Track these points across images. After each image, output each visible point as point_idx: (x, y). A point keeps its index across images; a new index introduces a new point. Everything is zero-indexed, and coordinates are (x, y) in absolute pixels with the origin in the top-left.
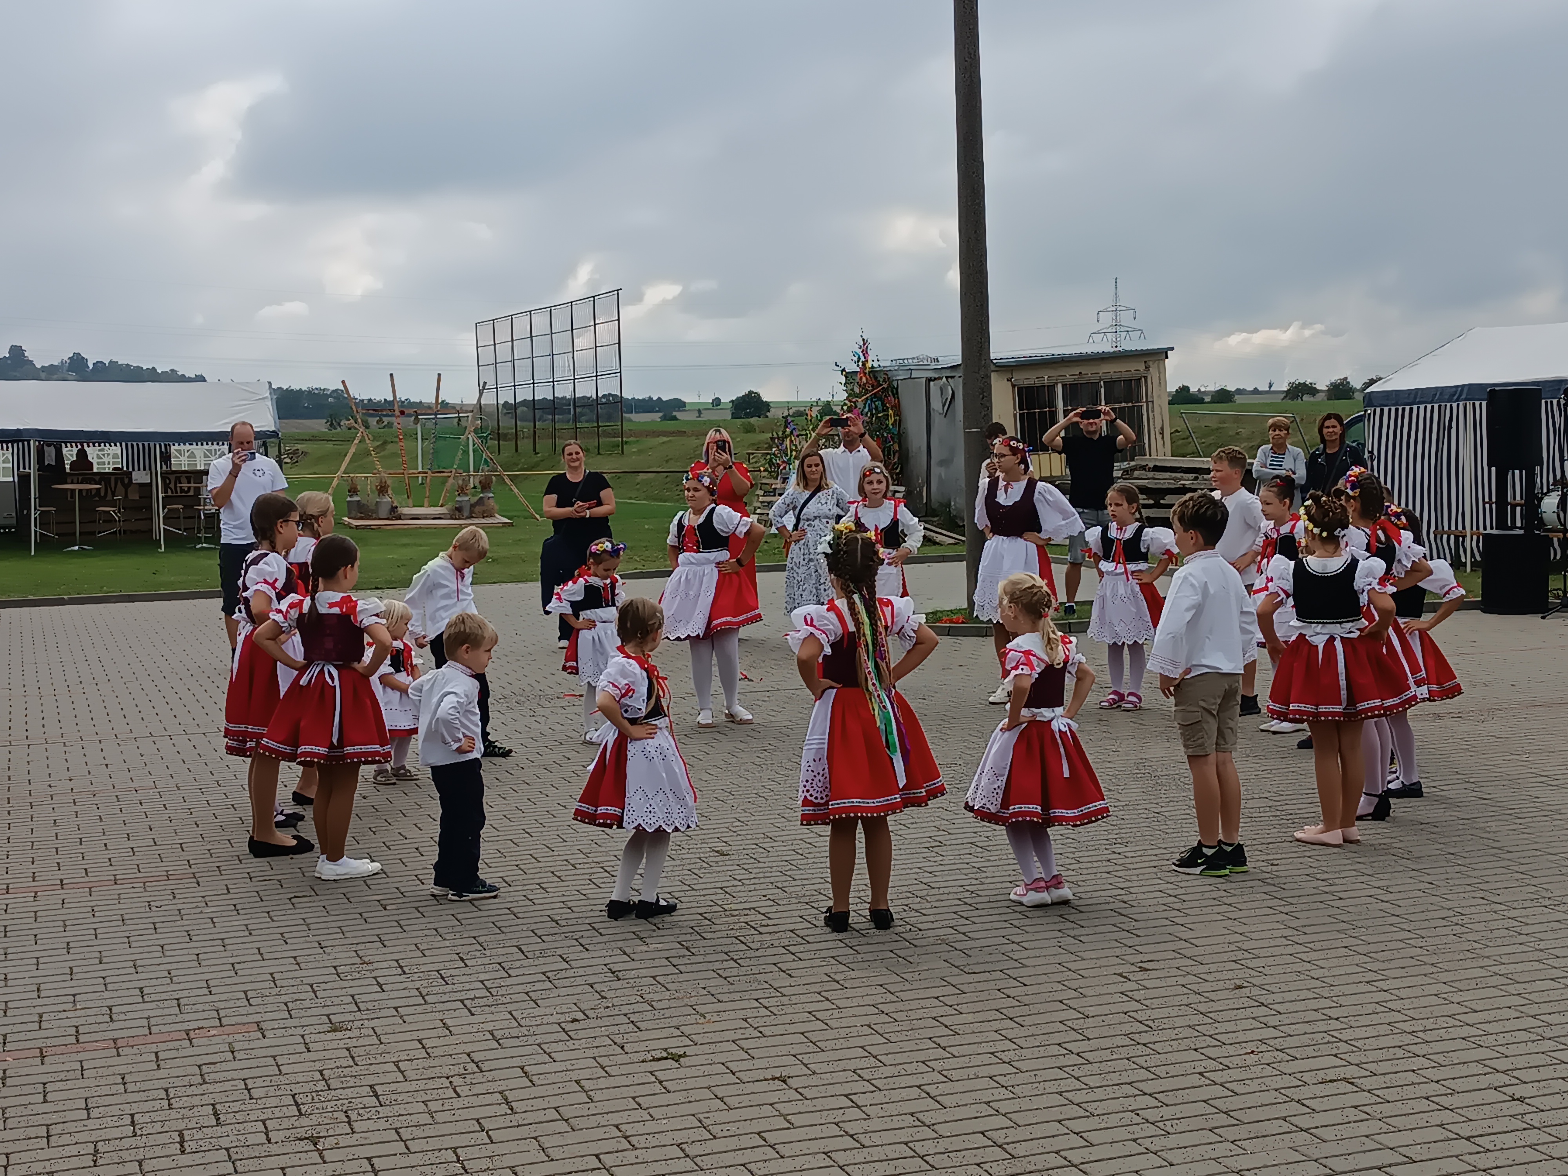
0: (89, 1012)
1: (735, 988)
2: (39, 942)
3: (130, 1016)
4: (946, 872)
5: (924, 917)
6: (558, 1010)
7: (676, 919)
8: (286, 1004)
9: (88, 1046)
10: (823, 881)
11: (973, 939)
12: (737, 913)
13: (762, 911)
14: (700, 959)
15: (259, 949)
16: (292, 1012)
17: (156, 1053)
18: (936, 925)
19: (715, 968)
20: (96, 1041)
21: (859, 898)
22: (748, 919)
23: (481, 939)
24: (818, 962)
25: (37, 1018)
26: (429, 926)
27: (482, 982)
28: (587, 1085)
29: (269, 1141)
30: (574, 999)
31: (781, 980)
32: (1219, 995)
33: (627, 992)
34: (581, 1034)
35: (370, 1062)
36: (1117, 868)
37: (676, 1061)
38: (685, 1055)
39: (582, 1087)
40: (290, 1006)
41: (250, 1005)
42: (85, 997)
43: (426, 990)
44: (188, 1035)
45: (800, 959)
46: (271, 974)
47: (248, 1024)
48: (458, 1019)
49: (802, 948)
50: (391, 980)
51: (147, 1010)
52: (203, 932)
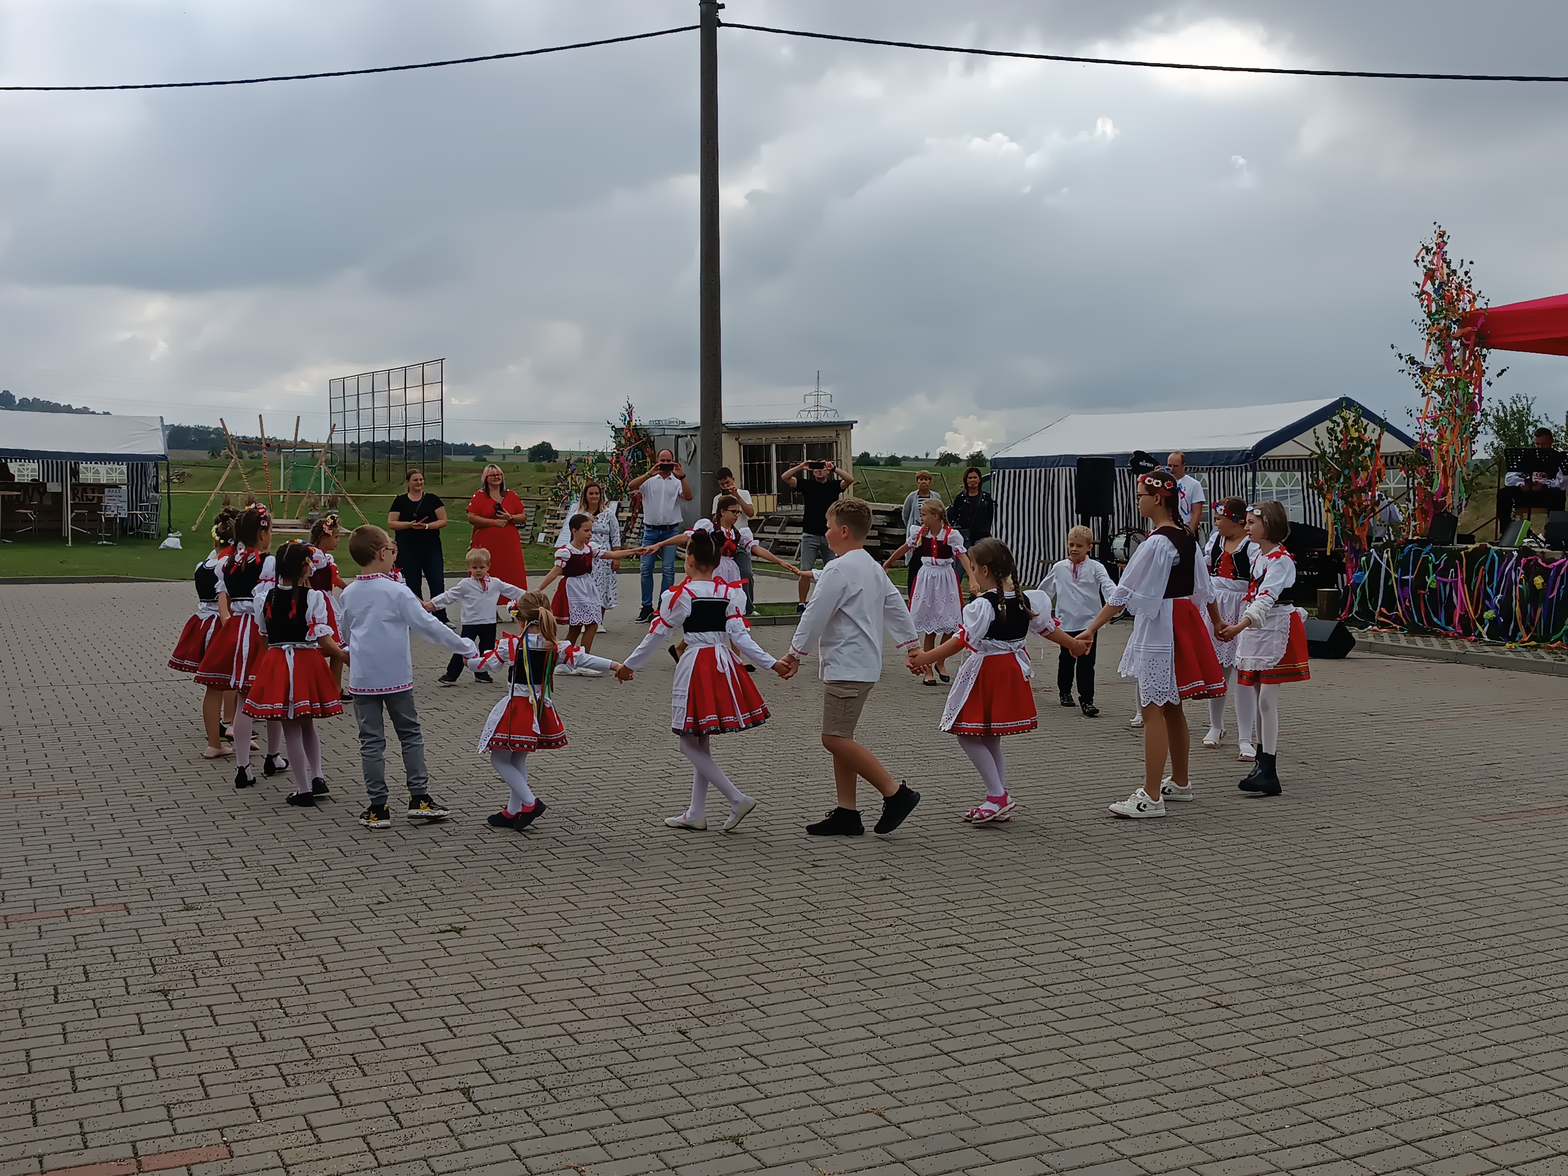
1: (508, 878)
3: (19, 898)
5: (654, 828)
6: (368, 895)
7: (464, 828)
8: (149, 890)
11: (690, 844)
14: (482, 858)
15: (129, 848)
16: (154, 896)
17: (39, 927)
19: (493, 864)
23: (309, 842)
24: (572, 861)
26: (269, 832)
27: (308, 874)
28: (387, 951)
29: (128, 993)
30: (380, 887)
31: (543, 873)
32: (869, 885)
33: (423, 882)
34: (384, 913)
35: (214, 933)
36: (800, 793)
37: (458, 933)
38: (465, 929)
39: (383, 952)
40: (152, 891)
41: (119, 890)
43: (263, 880)
44: (66, 913)
45: (558, 858)
46: (138, 867)
47: (117, 904)
48: (287, 901)
49: (560, 850)
50: (235, 872)
51: (34, 893)
52: (84, 834)
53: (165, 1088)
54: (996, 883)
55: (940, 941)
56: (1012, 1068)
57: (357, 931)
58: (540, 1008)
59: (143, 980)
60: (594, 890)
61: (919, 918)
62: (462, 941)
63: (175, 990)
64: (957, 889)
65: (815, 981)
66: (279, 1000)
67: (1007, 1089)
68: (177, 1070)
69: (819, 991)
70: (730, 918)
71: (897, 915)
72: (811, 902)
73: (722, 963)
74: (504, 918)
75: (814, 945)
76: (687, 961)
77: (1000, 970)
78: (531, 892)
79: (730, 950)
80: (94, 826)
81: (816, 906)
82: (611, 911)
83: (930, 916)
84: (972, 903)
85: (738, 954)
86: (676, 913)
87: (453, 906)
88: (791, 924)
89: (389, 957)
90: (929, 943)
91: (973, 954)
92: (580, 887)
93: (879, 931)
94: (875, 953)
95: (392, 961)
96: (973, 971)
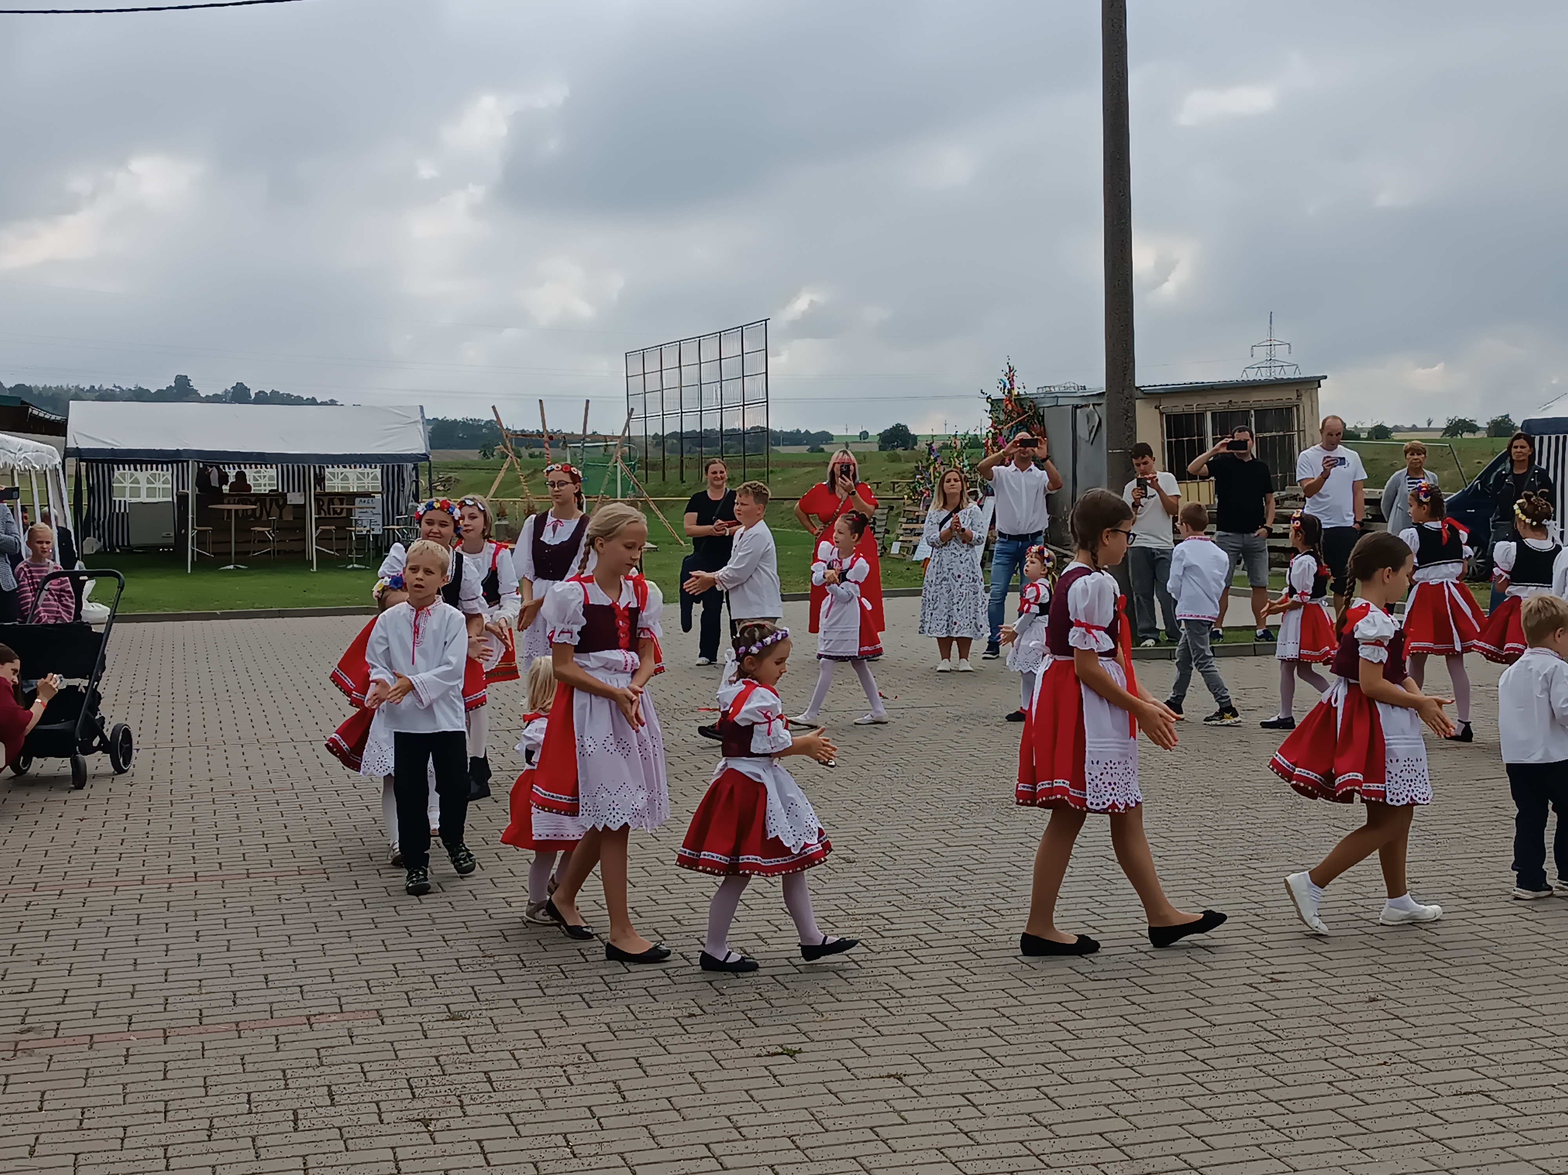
0: (213, 996)
1: (856, 987)
2: (169, 930)
3: (253, 1001)
6: (677, 1006)
8: (406, 993)
9: (211, 1028)
12: (860, 917)
15: (383, 941)
16: (412, 1001)
17: (277, 1036)
19: (836, 969)
20: (219, 1024)
24: (940, 966)
25: (162, 1001)
27: (601, 977)
28: (701, 1077)
29: (382, 1122)
30: (692, 995)
31: (901, 982)
32: (1352, 1007)
33: (745, 990)
34: (697, 1028)
35: (485, 1050)
37: (791, 1057)
38: (800, 1051)
39: (695, 1079)
40: (411, 995)
41: (371, 993)
42: (210, 982)
43: (546, 983)
44: (308, 1020)
45: (922, 963)
46: (394, 965)
47: (368, 1011)
48: (576, 1012)
49: (924, 952)
50: (511, 973)
51: (271, 995)
52: (330, 924)
54: (1538, 1008)
55: (1456, 1087)
57: (662, 1051)
58: (899, 1159)
59: (399, 1105)
60: (970, 1006)
61: (1424, 1054)
62: (797, 1068)
63: (438, 1119)
64: (1480, 1015)
65: (1275, 1136)
66: (565, 1135)
69: (1282, 1150)
70: (1155, 1048)
71: (1394, 1050)
72: (1269, 1029)
73: (1146, 1107)
74: (850, 1040)
75: (1275, 1087)
76: (1097, 1103)
77: (1547, 1128)
78: (886, 1005)
79: (1157, 1090)
80: (342, 913)
81: (1276, 1035)
82: (993, 1034)
83: (1441, 1052)
84: (1503, 1035)
85: (1168, 1096)
86: (1081, 1039)
87: (785, 1022)
88: (1242, 1058)
89: (703, 1085)
90: (1440, 1089)
91: (1505, 1105)
92: (951, 1001)
93: (1368, 1070)
94: (1362, 1101)
95: (708, 1091)
96: (1506, 1129)
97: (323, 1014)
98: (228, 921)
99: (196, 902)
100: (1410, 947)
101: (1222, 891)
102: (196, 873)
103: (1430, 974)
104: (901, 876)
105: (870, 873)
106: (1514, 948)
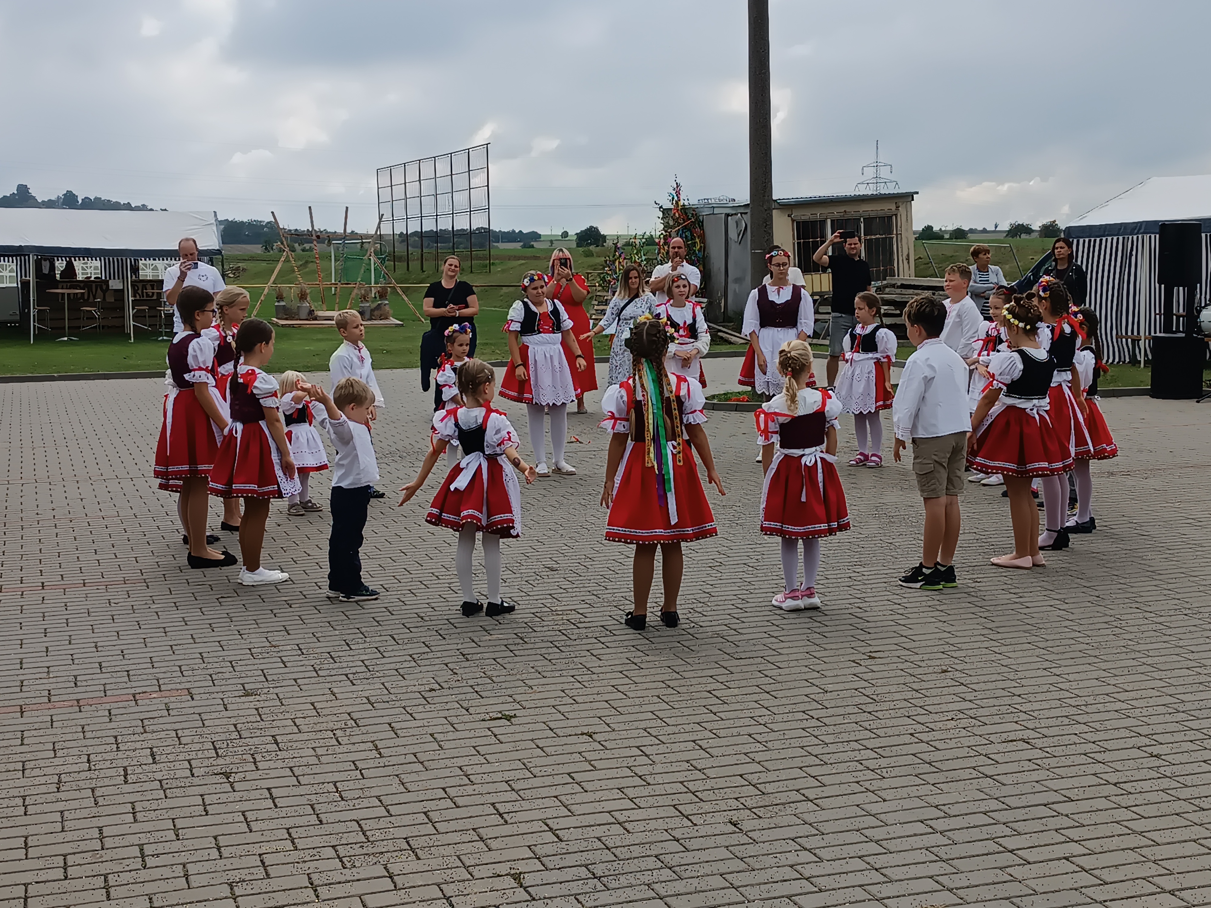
0: (59, 680)
1: (558, 667)
2: (23, 628)
3: (90, 682)
4: (724, 585)
5: (704, 617)
6: (420, 682)
7: (514, 616)
8: (211, 675)
9: (57, 705)
10: (628, 590)
11: (742, 634)
12: (561, 613)
13: (581, 611)
14: (531, 646)
15: (192, 635)
16: (215, 682)
17: (109, 710)
18: (713, 623)
19: (542, 652)
20: (64, 701)
21: (656, 603)
22: (570, 617)
23: (363, 630)
24: (621, 650)
25: (19, 683)
26: (324, 620)
27: (363, 661)
28: (439, 737)
29: (193, 775)
30: (431, 674)
31: (592, 662)
32: (929, 677)
33: (474, 669)
34: (436, 700)
35: (273, 719)
36: (856, 583)
37: (508, 720)
38: (515, 716)
39: (435, 739)
40: (214, 677)
41: (183, 676)
42: (56, 668)
43: (319, 667)
44: (134, 697)
45: (608, 647)
46: (200, 653)
47: (181, 690)
48: (342, 688)
49: (609, 639)
50: (292, 658)
51: (104, 678)
52: (150, 622)
53: (229, 867)
54: (1066, 676)
55: (1004, 736)
56: (1081, 867)
57: (410, 717)
58: (590, 797)
59: (206, 763)
60: (644, 679)
61: (982, 712)
62: (512, 729)
63: (236, 773)
64: (1024, 682)
65: (870, 775)
66: (335, 783)
67: (1076, 889)
68: (239, 851)
69: (875, 785)
70: (782, 710)
71: (959, 709)
72: (867, 694)
73: (774, 755)
74: (553, 707)
75: (870, 738)
76: (739, 752)
77: (1070, 766)
78: (581, 680)
79: (783, 741)
80: (159, 613)
81: (872, 699)
82: (661, 701)
83: (994, 710)
84: (1040, 697)
85: (791, 746)
86: (727, 703)
87: (503, 694)
88: (847, 716)
89: (441, 743)
90: (993, 738)
91: (1040, 749)
92: (629, 676)
93: (940, 725)
94: (935, 747)
95: (444, 748)
96: (1040, 767)
97: (145, 692)
98: (69, 621)
99: (43, 606)
100: (973, 631)
101: (833, 589)
102: (43, 583)
103: (987, 651)
104: (592, 581)
105: (570, 579)
106: (1049, 631)
